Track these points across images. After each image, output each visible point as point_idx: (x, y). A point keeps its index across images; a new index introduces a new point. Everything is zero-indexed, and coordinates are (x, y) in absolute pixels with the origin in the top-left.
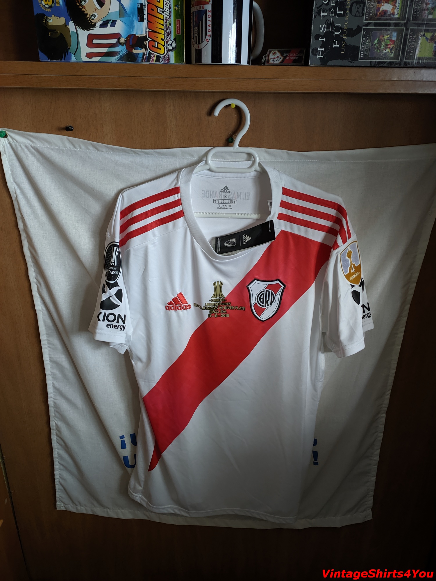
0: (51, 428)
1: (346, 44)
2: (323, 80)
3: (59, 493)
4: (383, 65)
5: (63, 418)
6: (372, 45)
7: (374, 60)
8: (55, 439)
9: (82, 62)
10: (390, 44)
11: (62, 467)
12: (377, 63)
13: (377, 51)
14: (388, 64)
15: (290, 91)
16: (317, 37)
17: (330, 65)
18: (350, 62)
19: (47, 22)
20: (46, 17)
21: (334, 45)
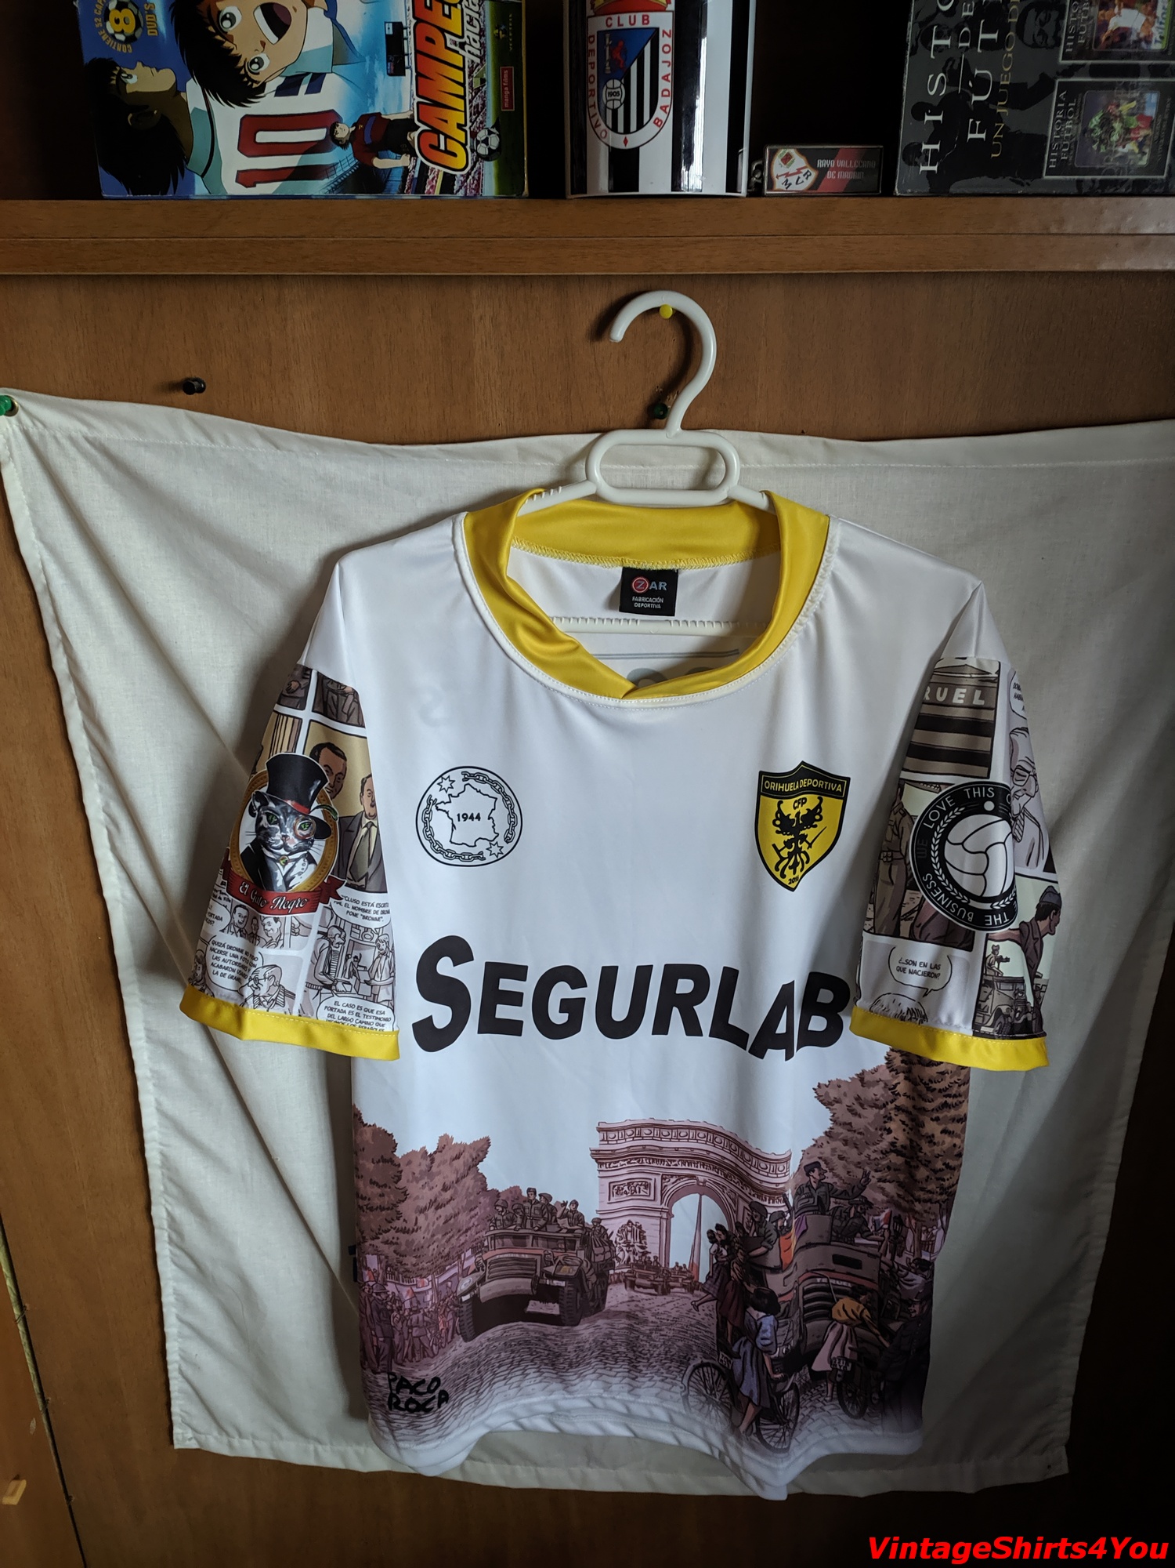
0: (156, 1223)
1: (1005, 130)
2: (935, 236)
3: (181, 1402)
4: (1117, 189)
5: (188, 1199)
6: (1085, 131)
7: (1090, 177)
8: (167, 1252)
10: (1139, 128)
11: (187, 1331)
12: (1096, 185)
13: (1099, 148)
14: (1131, 188)
16: (919, 111)
17: (958, 191)
18: (1018, 183)
19: (121, 84)
20: (118, 68)
21: (971, 133)
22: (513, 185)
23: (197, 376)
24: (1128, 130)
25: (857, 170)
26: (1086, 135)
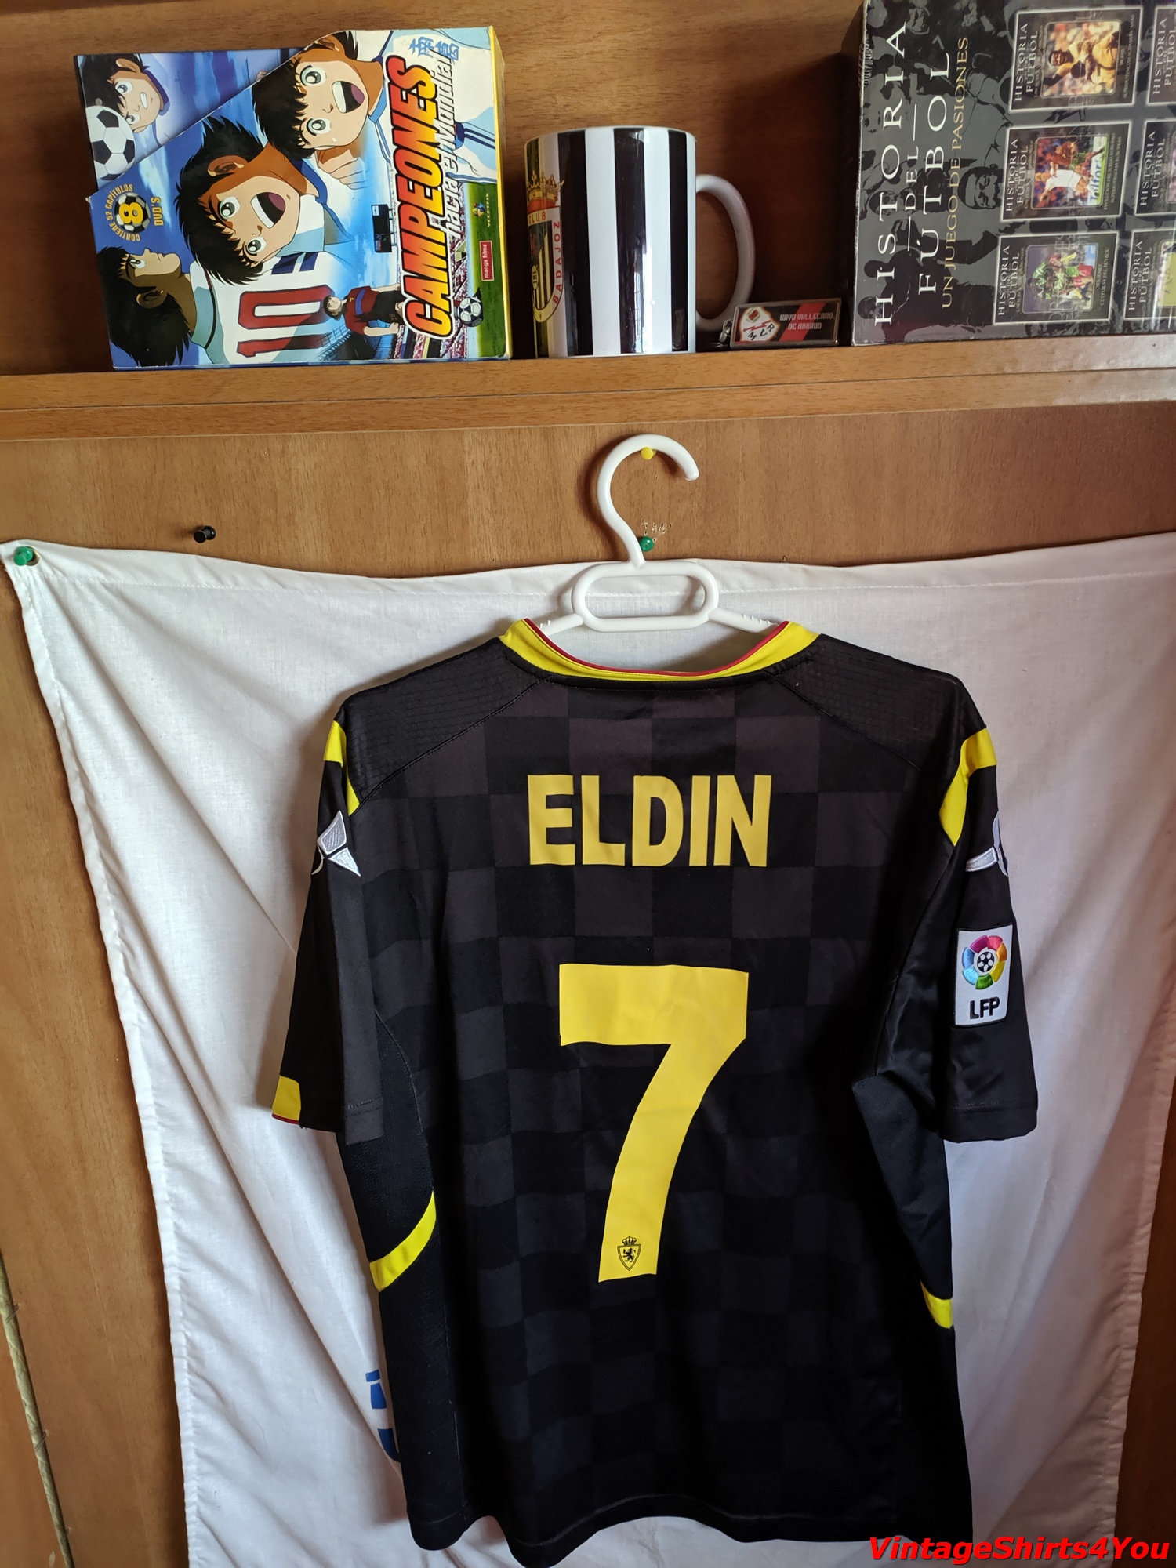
0: (175, 1351)
1: (954, 283)
2: (895, 381)
4: (1064, 332)
5: (209, 1324)
6: (1029, 281)
7: (1038, 321)
8: (187, 1382)
10: (1080, 277)
12: (1045, 329)
13: (1044, 296)
14: (1077, 332)
16: (871, 268)
18: (969, 329)
19: (130, 268)
20: (128, 255)
21: (922, 286)
22: (494, 347)
23: (208, 524)
24: (1070, 279)
25: (816, 321)
26: (1031, 284)
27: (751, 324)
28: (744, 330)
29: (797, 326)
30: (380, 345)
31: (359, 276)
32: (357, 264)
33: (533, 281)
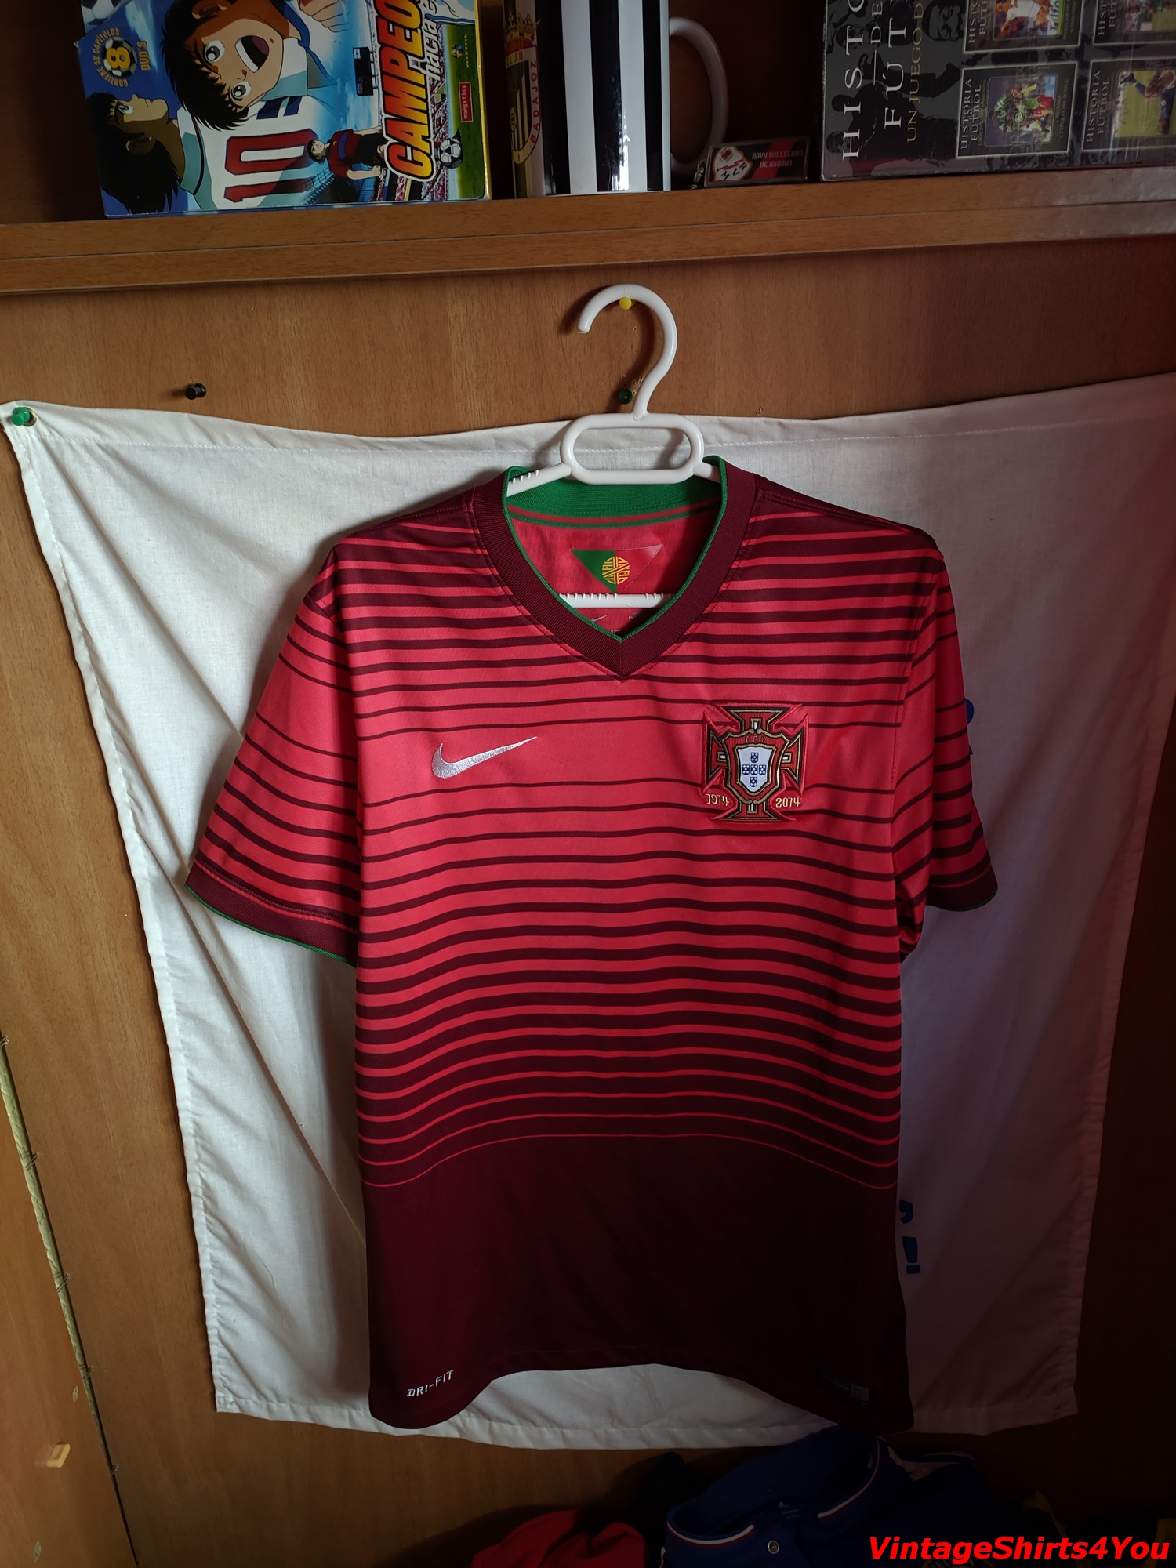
0: (192, 1189)
1: (918, 117)
2: (863, 217)
3: (221, 1367)
4: (1025, 165)
5: (222, 1167)
6: (991, 114)
7: (999, 155)
8: (204, 1220)
9: (216, 212)
10: (1040, 108)
11: (225, 1298)
12: (1006, 162)
13: (1005, 129)
14: (1037, 165)
15: (775, 254)
16: (839, 103)
17: (879, 174)
18: (933, 163)
19: (119, 114)
20: (116, 101)
21: (887, 120)
22: (474, 189)
23: (199, 382)
24: (1031, 111)
25: (787, 159)
26: (993, 117)
27: (724, 164)
28: (718, 170)
29: (768, 164)
30: (363, 189)
31: (342, 119)
32: (338, 108)
33: (512, 123)
